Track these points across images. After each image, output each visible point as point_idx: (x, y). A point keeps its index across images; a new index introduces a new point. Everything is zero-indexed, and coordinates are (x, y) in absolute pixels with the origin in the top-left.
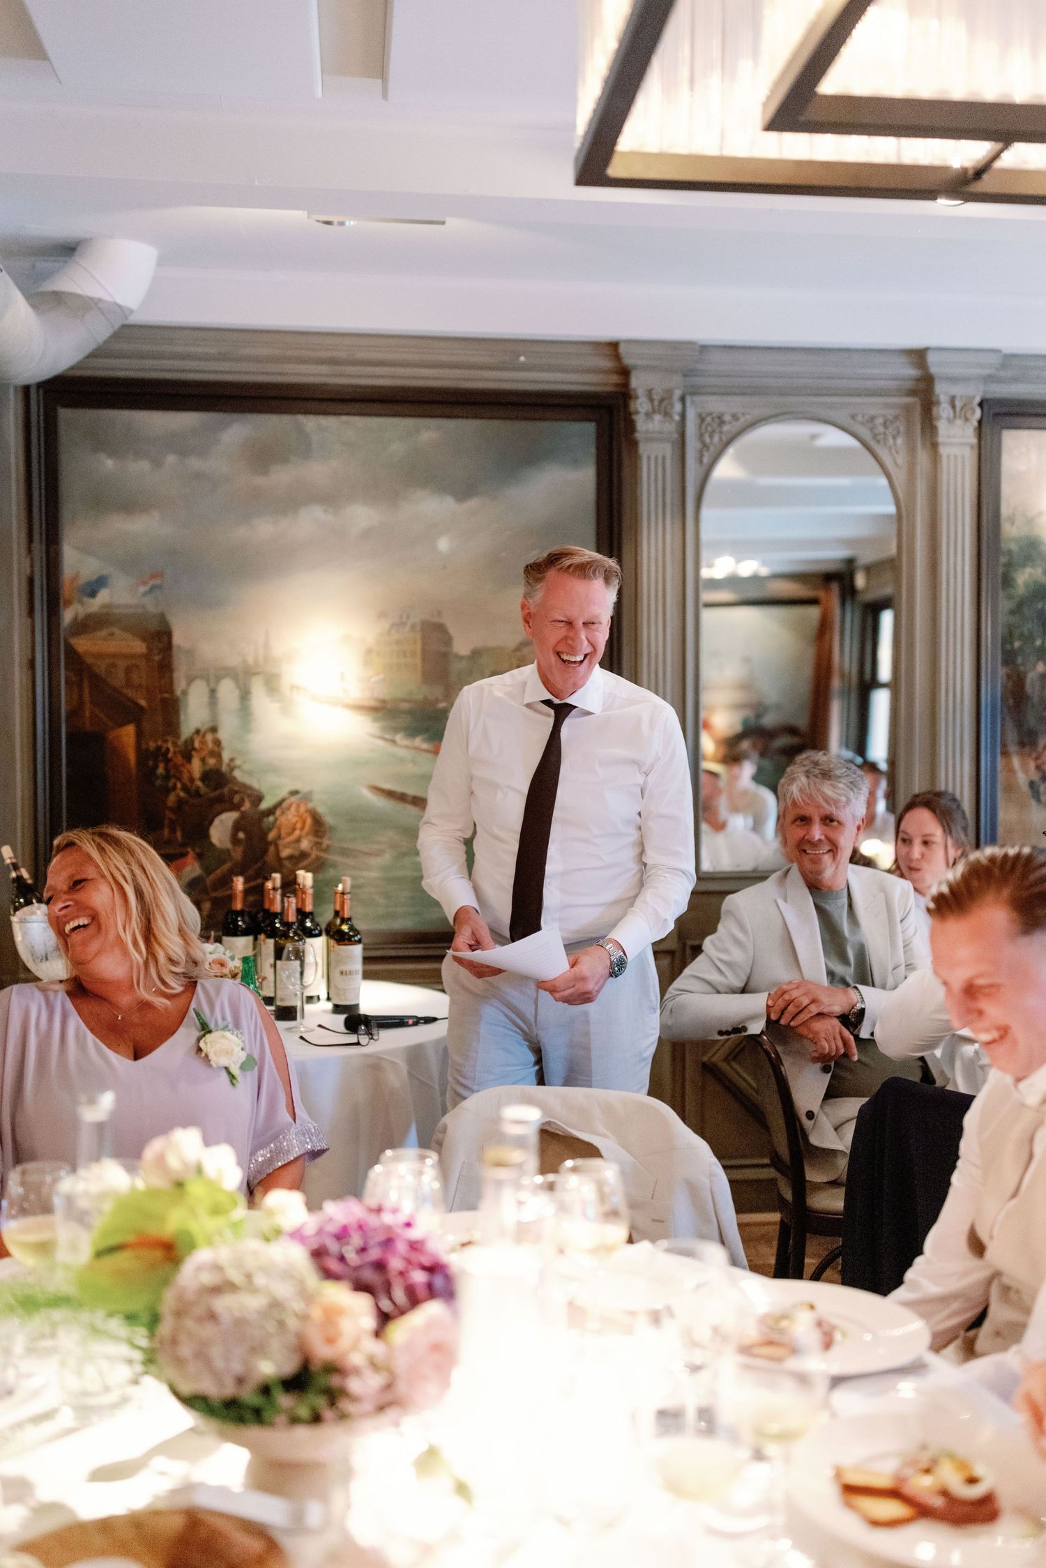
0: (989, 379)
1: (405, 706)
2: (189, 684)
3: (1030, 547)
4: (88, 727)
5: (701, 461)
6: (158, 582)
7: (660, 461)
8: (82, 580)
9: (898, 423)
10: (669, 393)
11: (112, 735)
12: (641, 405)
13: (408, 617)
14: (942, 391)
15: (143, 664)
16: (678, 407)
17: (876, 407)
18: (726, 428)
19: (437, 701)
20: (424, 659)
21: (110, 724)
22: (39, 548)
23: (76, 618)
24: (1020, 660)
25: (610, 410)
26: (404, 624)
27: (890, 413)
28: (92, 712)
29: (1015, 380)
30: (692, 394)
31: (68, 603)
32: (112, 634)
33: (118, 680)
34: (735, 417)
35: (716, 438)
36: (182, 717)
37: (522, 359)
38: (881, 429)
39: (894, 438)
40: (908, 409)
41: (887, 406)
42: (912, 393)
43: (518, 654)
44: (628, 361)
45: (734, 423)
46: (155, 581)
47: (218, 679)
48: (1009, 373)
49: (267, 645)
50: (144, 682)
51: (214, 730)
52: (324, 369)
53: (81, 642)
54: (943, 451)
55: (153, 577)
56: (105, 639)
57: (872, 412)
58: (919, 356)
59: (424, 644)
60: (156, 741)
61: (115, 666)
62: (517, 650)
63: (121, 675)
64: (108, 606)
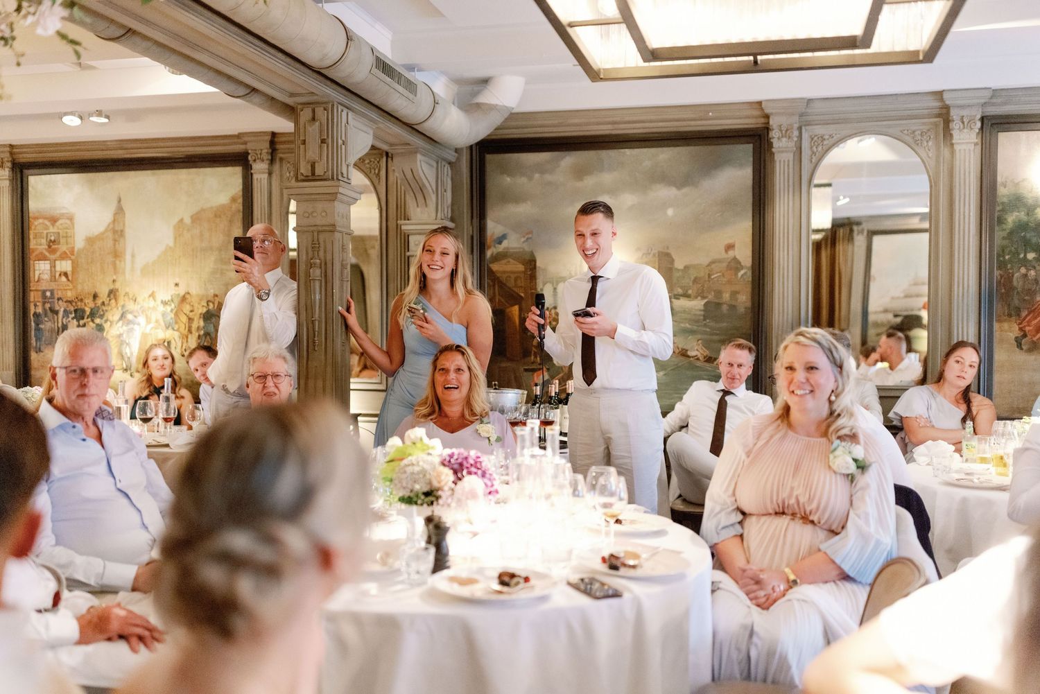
0: (984, 105)
2: (544, 286)
3: (1018, 201)
4: (497, 306)
5: (811, 161)
6: (530, 236)
7: (786, 163)
8: (495, 237)
9: (929, 133)
10: (791, 125)
11: (508, 310)
12: (774, 134)
13: (652, 250)
14: (954, 113)
15: (522, 275)
16: (796, 133)
17: (916, 125)
18: (825, 143)
21: (507, 305)
22: (476, 221)
23: (492, 254)
24: (1009, 266)
25: (760, 136)
26: (649, 254)
27: (925, 128)
28: (499, 300)
29: (1005, 104)
30: (805, 125)
31: (489, 247)
32: (509, 262)
33: (511, 284)
34: (831, 136)
35: (820, 148)
37: (710, 114)
38: (919, 138)
39: (927, 142)
40: (936, 125)
41: (924, 124)
42: (939, 116)
43: (709, 268)
44: (767, 111)
45: (830, 139)
46: (529, 235)
47: (558, 283)
48: (999, 100)
50: (523, 285)
51: (555, 308)
52: (610, 127)
53: (495, 266)
54: (957, 147)
55: (527, 234)
56: (506, 264)
57: (914, 128)
58: (939, 95)
59: (659, 264)
61: (510, 277)
62: (709, 265)
63: (513, 281)
64: (508, 248)
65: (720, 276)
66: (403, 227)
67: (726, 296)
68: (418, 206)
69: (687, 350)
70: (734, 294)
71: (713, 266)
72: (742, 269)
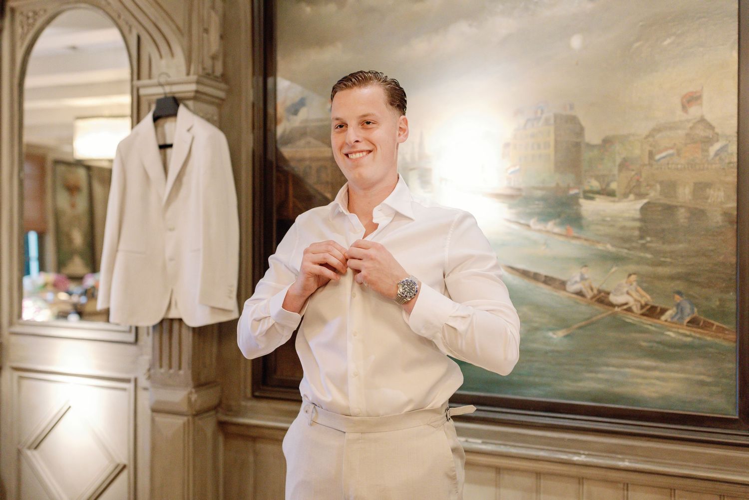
1: (539, 193)
4: (291, 215)
8: (289, 103)
13: (542, 112)
19: (569, 188)
20: (556, 151)
26: (539, 119)
32: (309, 143)
43: (651, 139)
49: (421, 145)
53: (288, 150)
56: (305, 147)
59: (557, 136)
61: (310, 167)
62: (650, 135)
63: (314, 173)
64: (306, 121)
65: (671, 155)
66: (142, 92)
67: (685, 194)
68: (161, 56)
69: (608, 293)
70: (700, 188)
71: (658, 136)
72: (718, 141)
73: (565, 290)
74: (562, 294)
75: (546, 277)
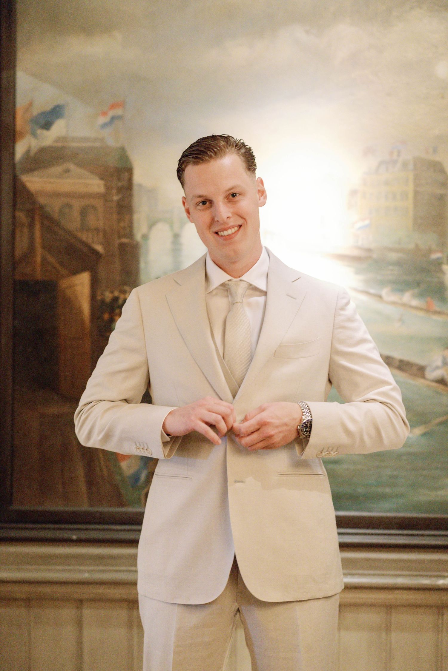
1: (394, 256)
2: (151, 226)
4: (39, 275)
6: (118, 112)
8: (36, 111)
11: (64, 283)
15: (99, 203)
19: (430, 251)
20: (416, 205)
21: (63, 271)
23: (28, 152)
26: (395, 162)
28: (44, 259)
31: (21, 136)
32: (67, 171)
36: (142, 265)
46: (115, 112)
50: (101, 227)
53: (35, 179)
55: (113, 106)
56: (60, 177)
59: (417, 185)
60: (112, 292)
61: (69, 206)
63: (76, 214)
64: (64, 139)
73: (423, 377)
74: (420, 382)
75: (401, 361)
